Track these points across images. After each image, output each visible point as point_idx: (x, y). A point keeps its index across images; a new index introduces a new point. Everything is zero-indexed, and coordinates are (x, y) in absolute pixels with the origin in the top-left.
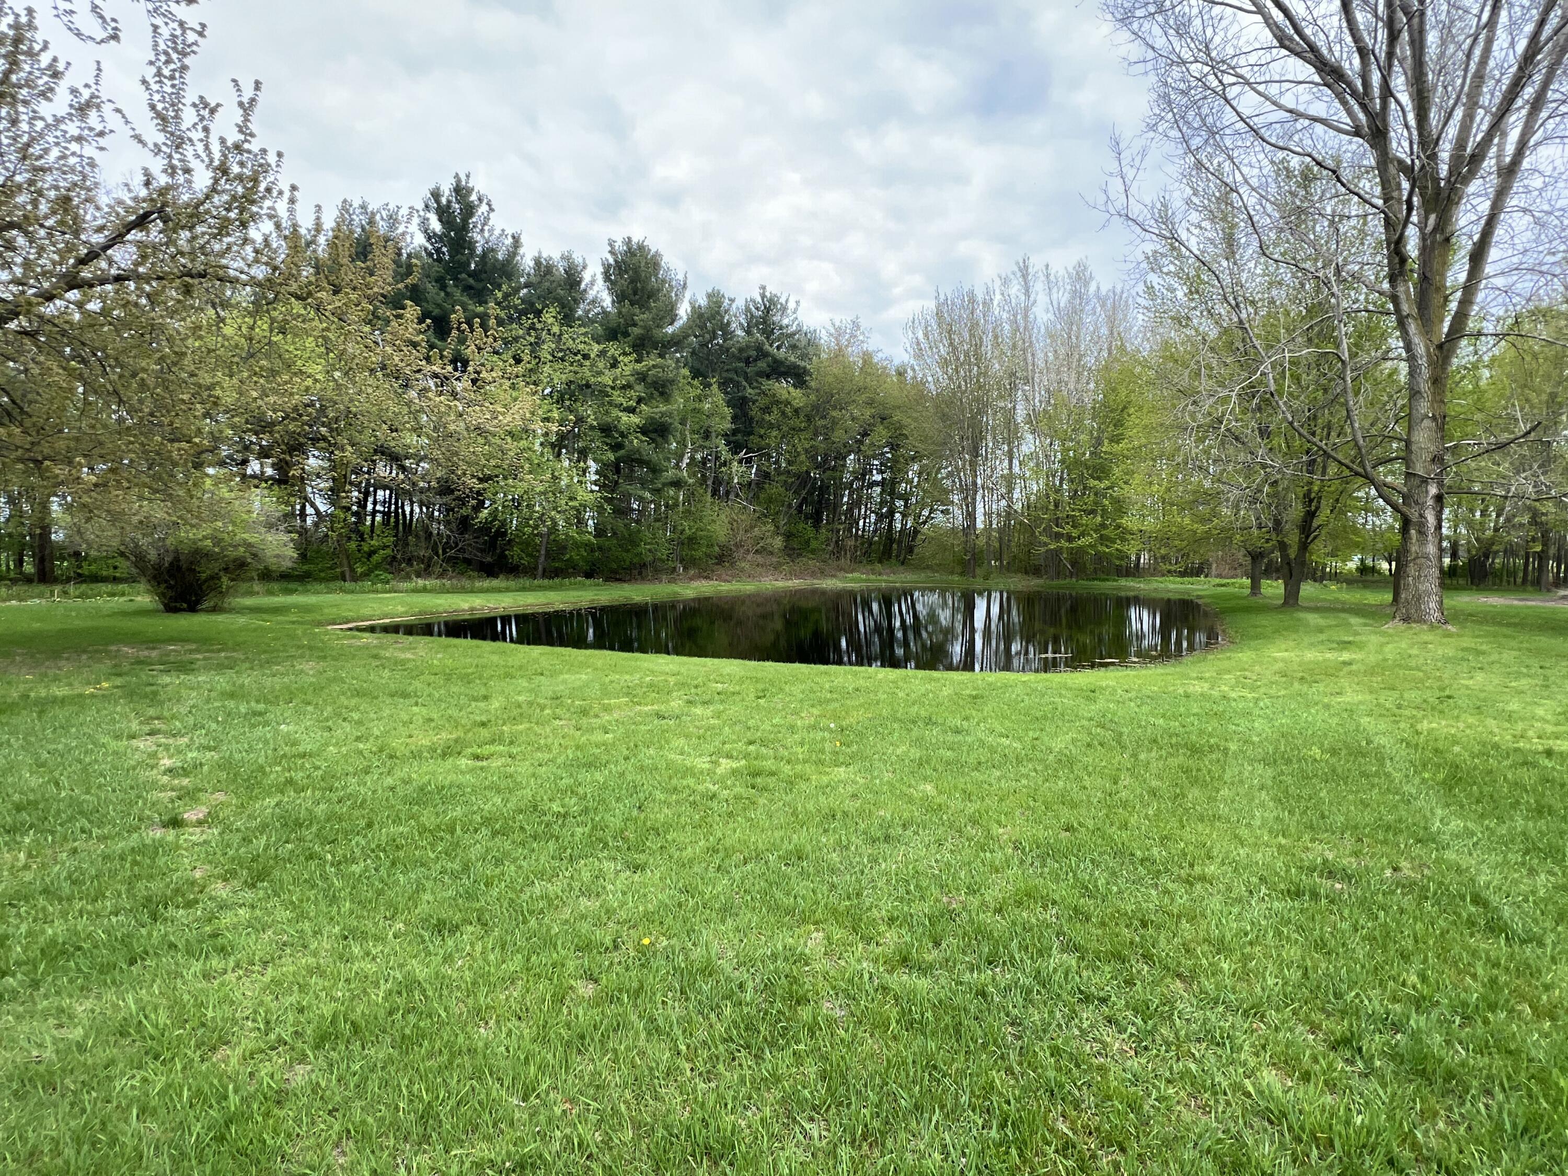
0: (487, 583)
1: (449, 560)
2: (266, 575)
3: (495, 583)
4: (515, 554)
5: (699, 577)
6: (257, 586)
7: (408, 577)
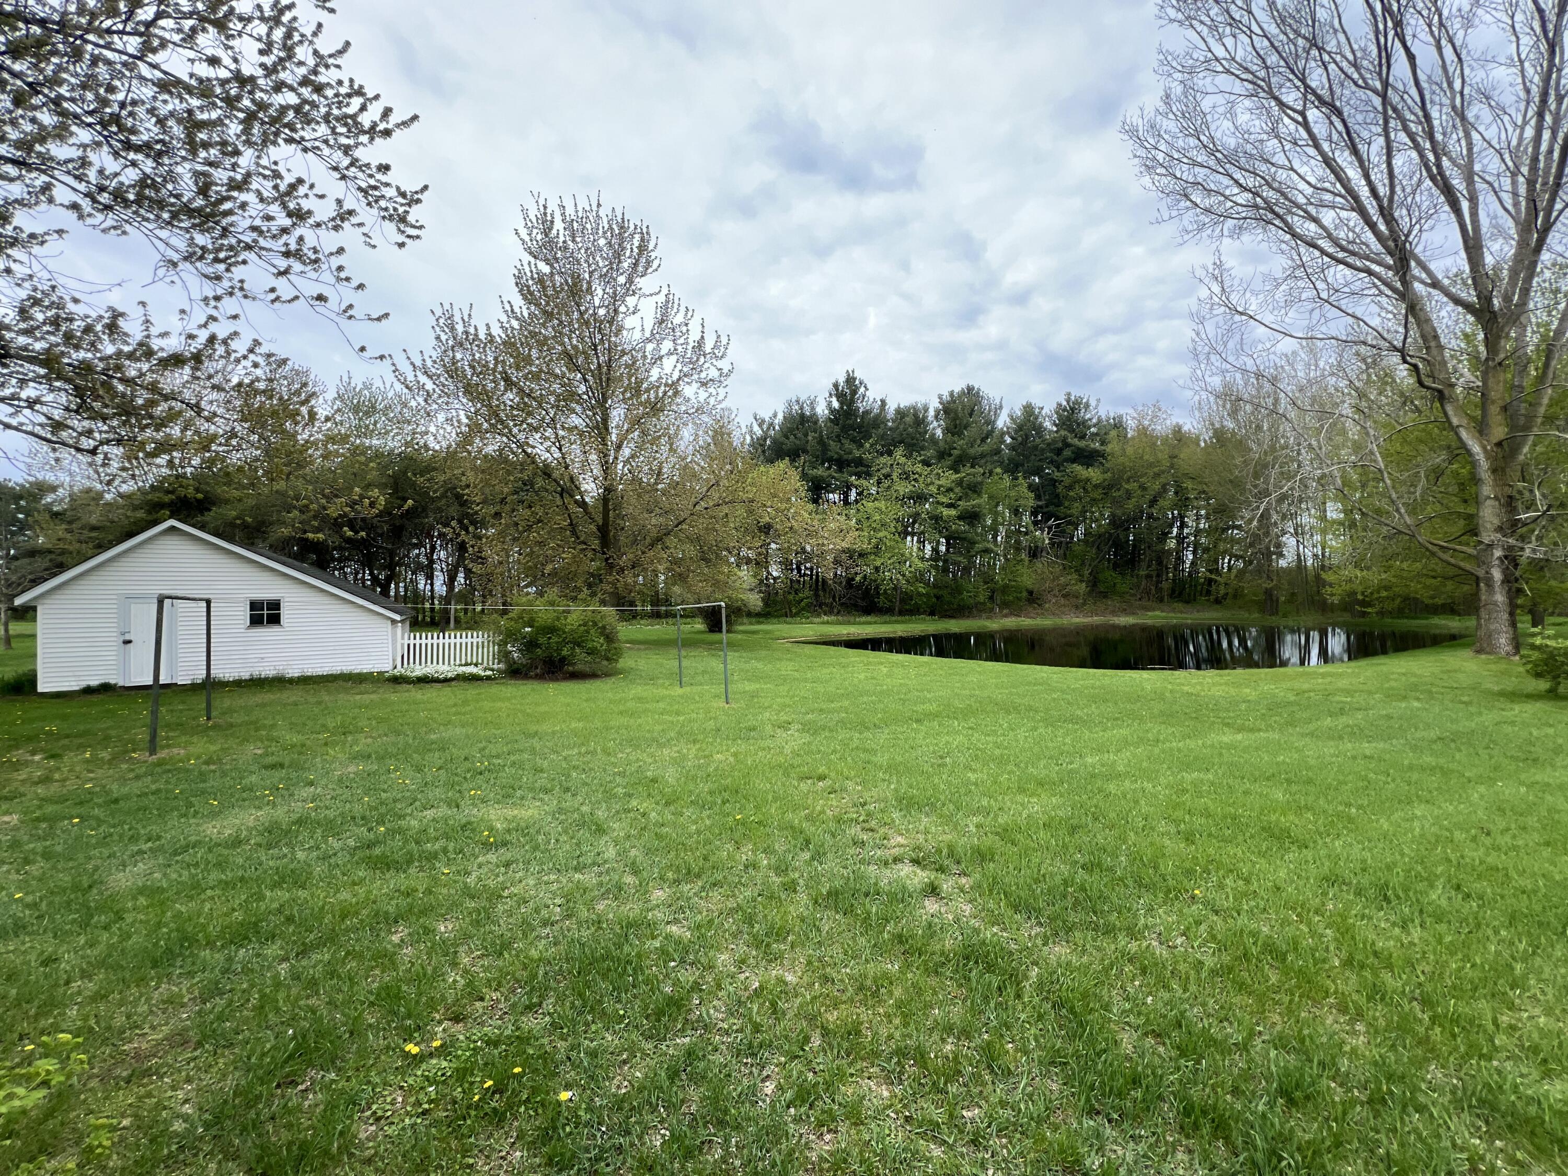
0: (863, 619)
1: (842, 604)
2: (749, 614)
3: (869, 618)
4: (882, 601)
5: (1011, 614)
6: (745, 620)
7: (819, 615)
